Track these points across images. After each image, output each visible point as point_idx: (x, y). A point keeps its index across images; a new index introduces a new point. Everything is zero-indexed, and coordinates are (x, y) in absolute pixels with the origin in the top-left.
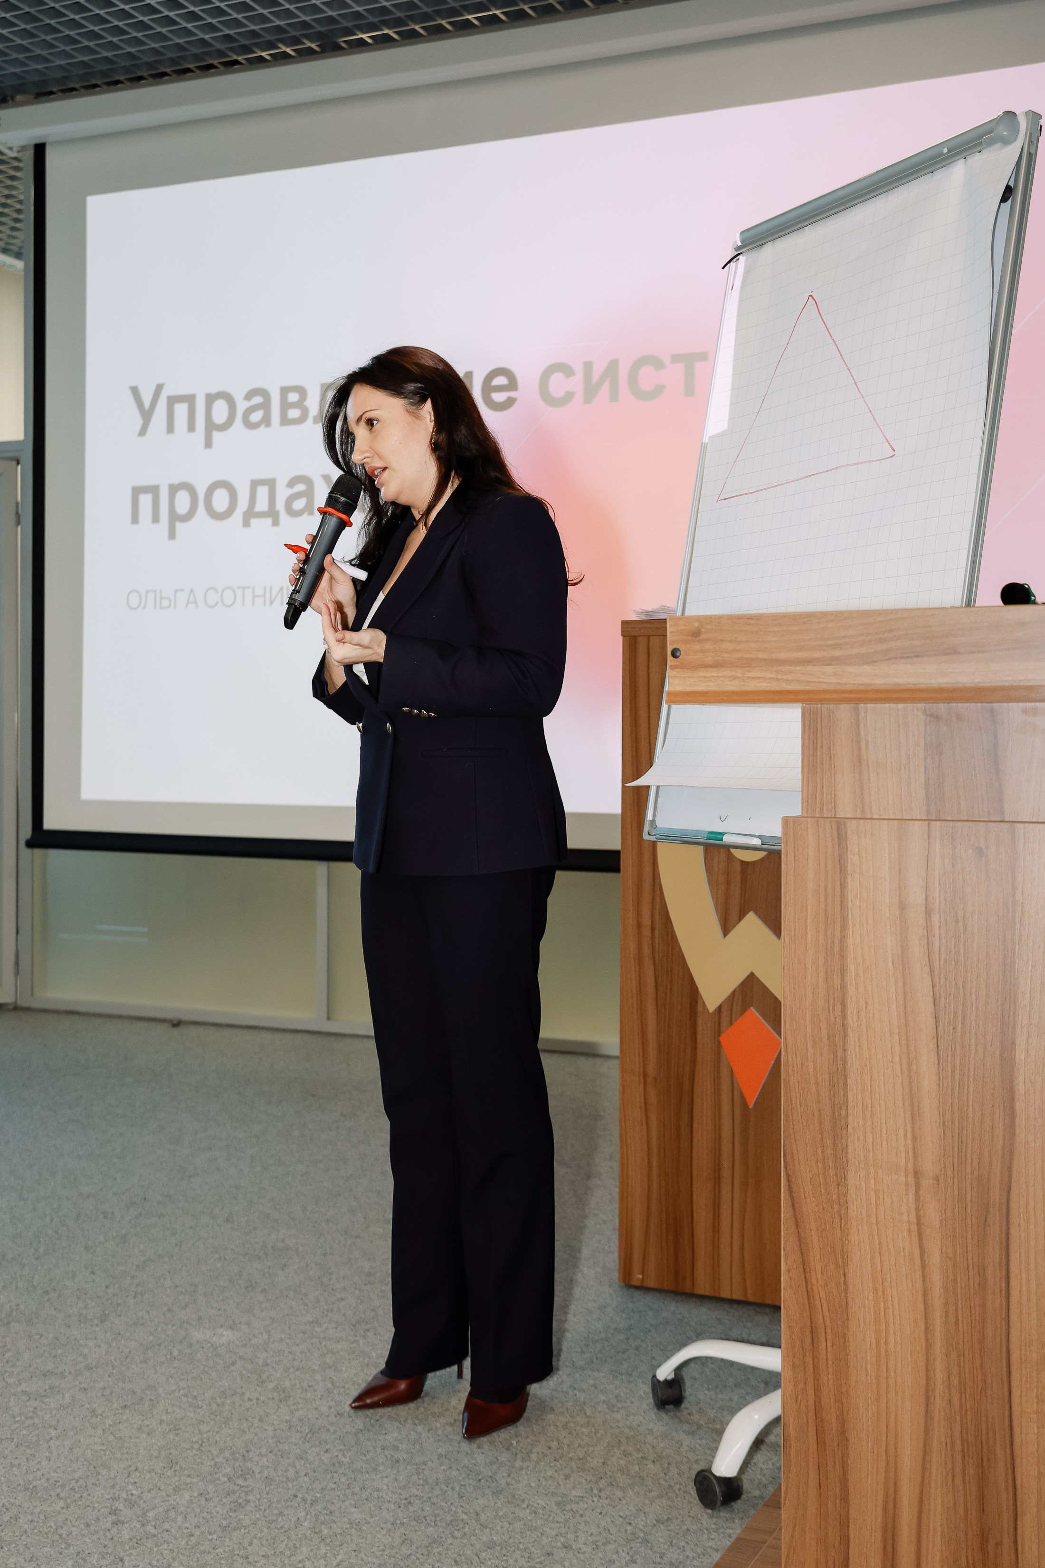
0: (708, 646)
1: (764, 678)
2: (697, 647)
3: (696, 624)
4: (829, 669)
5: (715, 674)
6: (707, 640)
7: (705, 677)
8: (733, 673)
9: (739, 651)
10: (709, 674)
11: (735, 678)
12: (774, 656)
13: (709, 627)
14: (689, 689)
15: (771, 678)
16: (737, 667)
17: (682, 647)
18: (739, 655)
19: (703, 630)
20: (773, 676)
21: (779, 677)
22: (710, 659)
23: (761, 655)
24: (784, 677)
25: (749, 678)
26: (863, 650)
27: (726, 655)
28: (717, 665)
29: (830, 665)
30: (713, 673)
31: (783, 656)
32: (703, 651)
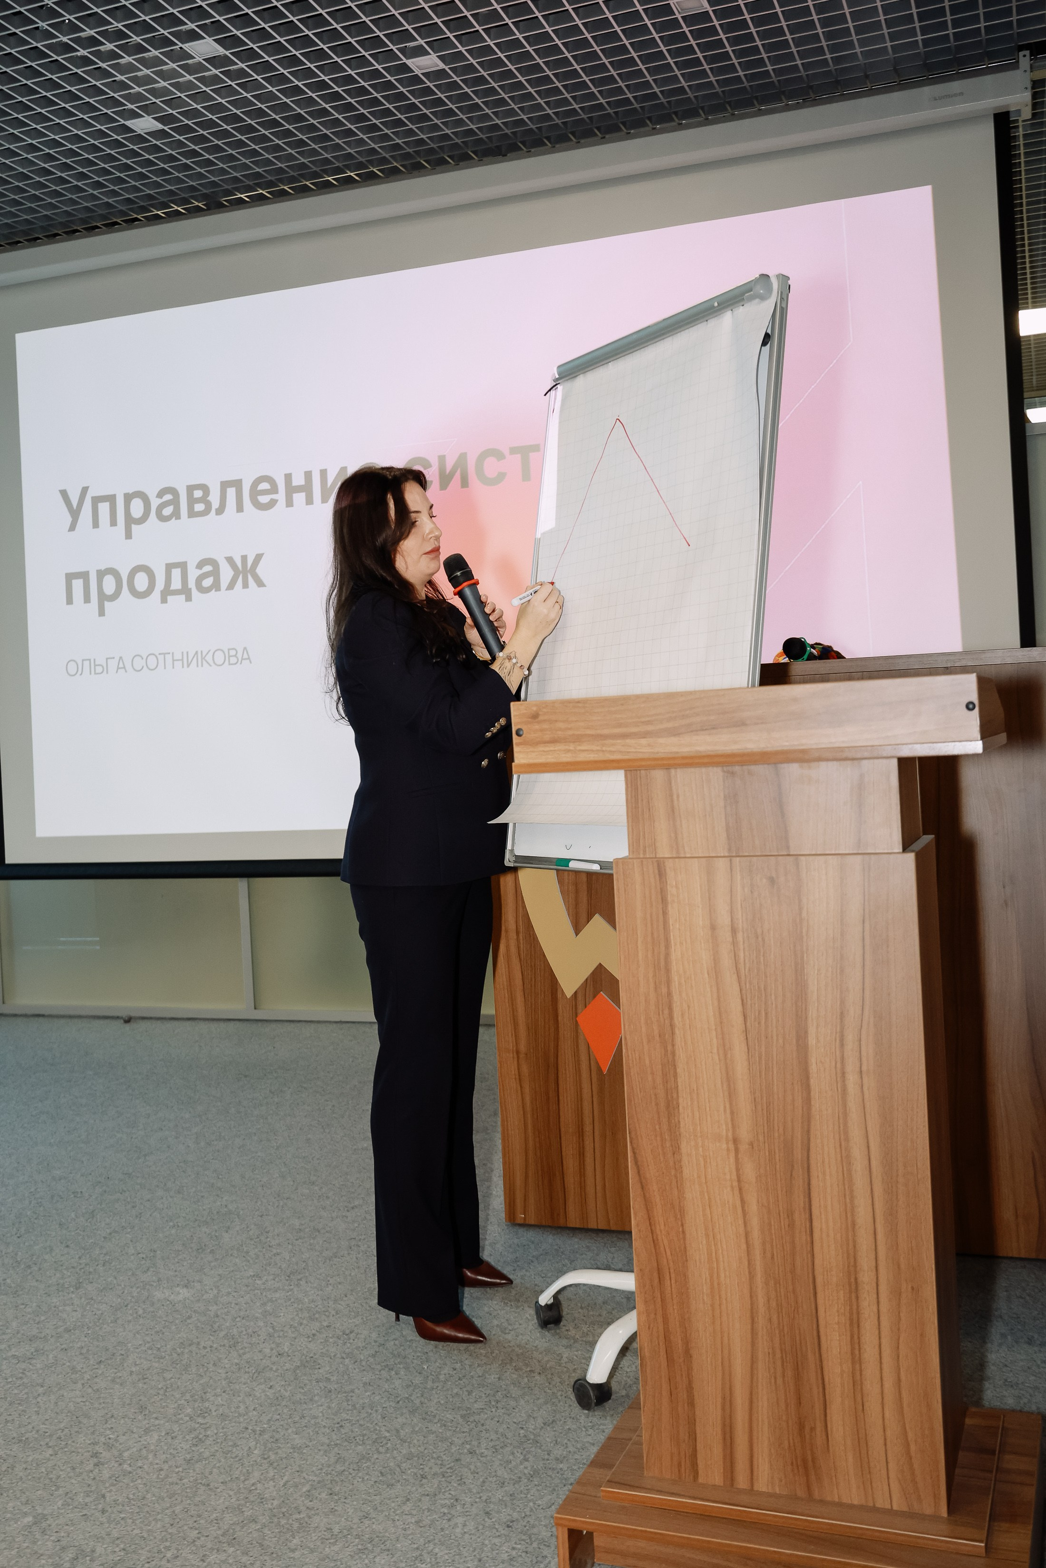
0: (545, 726)
1: (592, 751)
2: (537, 727)
3: (535, 709)
4: (643, 741)
5: (552, 749)
6: (544, 721)
7: (544, 751)
8: (567, 747)
9: (570, 729)
10: (547, 749)
11: (569, 751)
12: (599, 732)
13: (545, 710)
14: (531, 761)
15: (598, 750)
16: (570, 742)
17: (524, 727)
18: (570, 733)
19: (540, 713)
20: (598, 748)
21: (604, 749)
22: (547, 737)
23: (588, 732)
24: (608, 749)
25: (580, 750)
26: (670, 725)
27: (560, 733)
28: (554, 741)
29: (644, 738)
30: (551, 747)
31: (606, 732)
32: (542, 730)
